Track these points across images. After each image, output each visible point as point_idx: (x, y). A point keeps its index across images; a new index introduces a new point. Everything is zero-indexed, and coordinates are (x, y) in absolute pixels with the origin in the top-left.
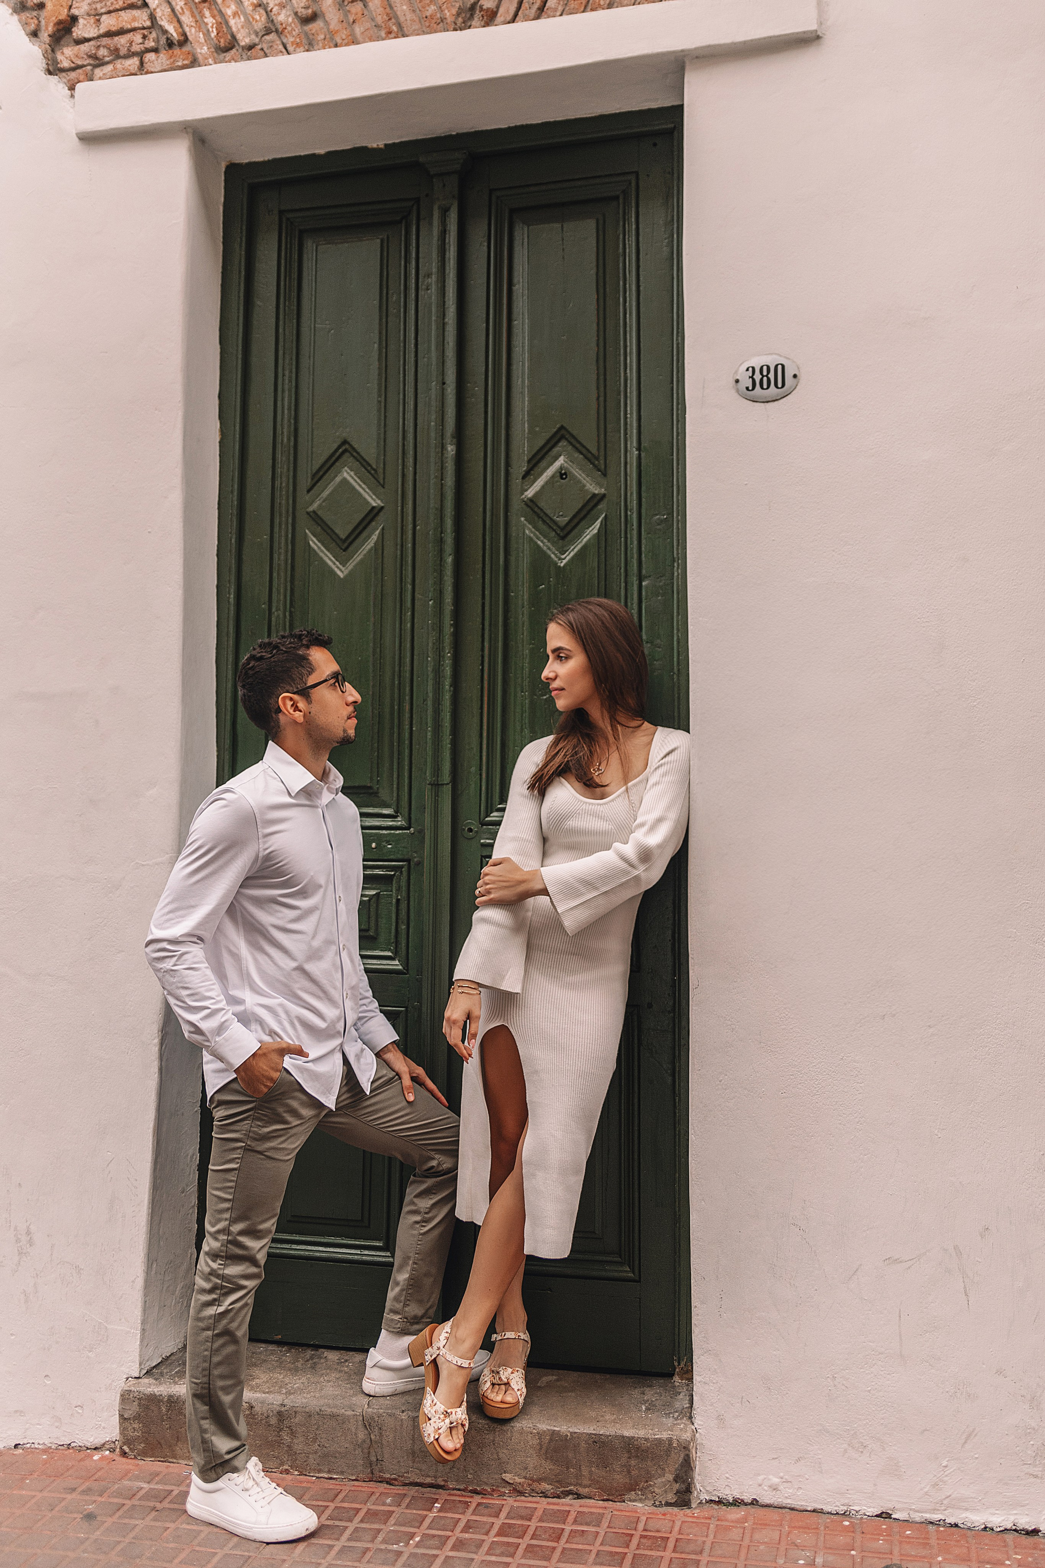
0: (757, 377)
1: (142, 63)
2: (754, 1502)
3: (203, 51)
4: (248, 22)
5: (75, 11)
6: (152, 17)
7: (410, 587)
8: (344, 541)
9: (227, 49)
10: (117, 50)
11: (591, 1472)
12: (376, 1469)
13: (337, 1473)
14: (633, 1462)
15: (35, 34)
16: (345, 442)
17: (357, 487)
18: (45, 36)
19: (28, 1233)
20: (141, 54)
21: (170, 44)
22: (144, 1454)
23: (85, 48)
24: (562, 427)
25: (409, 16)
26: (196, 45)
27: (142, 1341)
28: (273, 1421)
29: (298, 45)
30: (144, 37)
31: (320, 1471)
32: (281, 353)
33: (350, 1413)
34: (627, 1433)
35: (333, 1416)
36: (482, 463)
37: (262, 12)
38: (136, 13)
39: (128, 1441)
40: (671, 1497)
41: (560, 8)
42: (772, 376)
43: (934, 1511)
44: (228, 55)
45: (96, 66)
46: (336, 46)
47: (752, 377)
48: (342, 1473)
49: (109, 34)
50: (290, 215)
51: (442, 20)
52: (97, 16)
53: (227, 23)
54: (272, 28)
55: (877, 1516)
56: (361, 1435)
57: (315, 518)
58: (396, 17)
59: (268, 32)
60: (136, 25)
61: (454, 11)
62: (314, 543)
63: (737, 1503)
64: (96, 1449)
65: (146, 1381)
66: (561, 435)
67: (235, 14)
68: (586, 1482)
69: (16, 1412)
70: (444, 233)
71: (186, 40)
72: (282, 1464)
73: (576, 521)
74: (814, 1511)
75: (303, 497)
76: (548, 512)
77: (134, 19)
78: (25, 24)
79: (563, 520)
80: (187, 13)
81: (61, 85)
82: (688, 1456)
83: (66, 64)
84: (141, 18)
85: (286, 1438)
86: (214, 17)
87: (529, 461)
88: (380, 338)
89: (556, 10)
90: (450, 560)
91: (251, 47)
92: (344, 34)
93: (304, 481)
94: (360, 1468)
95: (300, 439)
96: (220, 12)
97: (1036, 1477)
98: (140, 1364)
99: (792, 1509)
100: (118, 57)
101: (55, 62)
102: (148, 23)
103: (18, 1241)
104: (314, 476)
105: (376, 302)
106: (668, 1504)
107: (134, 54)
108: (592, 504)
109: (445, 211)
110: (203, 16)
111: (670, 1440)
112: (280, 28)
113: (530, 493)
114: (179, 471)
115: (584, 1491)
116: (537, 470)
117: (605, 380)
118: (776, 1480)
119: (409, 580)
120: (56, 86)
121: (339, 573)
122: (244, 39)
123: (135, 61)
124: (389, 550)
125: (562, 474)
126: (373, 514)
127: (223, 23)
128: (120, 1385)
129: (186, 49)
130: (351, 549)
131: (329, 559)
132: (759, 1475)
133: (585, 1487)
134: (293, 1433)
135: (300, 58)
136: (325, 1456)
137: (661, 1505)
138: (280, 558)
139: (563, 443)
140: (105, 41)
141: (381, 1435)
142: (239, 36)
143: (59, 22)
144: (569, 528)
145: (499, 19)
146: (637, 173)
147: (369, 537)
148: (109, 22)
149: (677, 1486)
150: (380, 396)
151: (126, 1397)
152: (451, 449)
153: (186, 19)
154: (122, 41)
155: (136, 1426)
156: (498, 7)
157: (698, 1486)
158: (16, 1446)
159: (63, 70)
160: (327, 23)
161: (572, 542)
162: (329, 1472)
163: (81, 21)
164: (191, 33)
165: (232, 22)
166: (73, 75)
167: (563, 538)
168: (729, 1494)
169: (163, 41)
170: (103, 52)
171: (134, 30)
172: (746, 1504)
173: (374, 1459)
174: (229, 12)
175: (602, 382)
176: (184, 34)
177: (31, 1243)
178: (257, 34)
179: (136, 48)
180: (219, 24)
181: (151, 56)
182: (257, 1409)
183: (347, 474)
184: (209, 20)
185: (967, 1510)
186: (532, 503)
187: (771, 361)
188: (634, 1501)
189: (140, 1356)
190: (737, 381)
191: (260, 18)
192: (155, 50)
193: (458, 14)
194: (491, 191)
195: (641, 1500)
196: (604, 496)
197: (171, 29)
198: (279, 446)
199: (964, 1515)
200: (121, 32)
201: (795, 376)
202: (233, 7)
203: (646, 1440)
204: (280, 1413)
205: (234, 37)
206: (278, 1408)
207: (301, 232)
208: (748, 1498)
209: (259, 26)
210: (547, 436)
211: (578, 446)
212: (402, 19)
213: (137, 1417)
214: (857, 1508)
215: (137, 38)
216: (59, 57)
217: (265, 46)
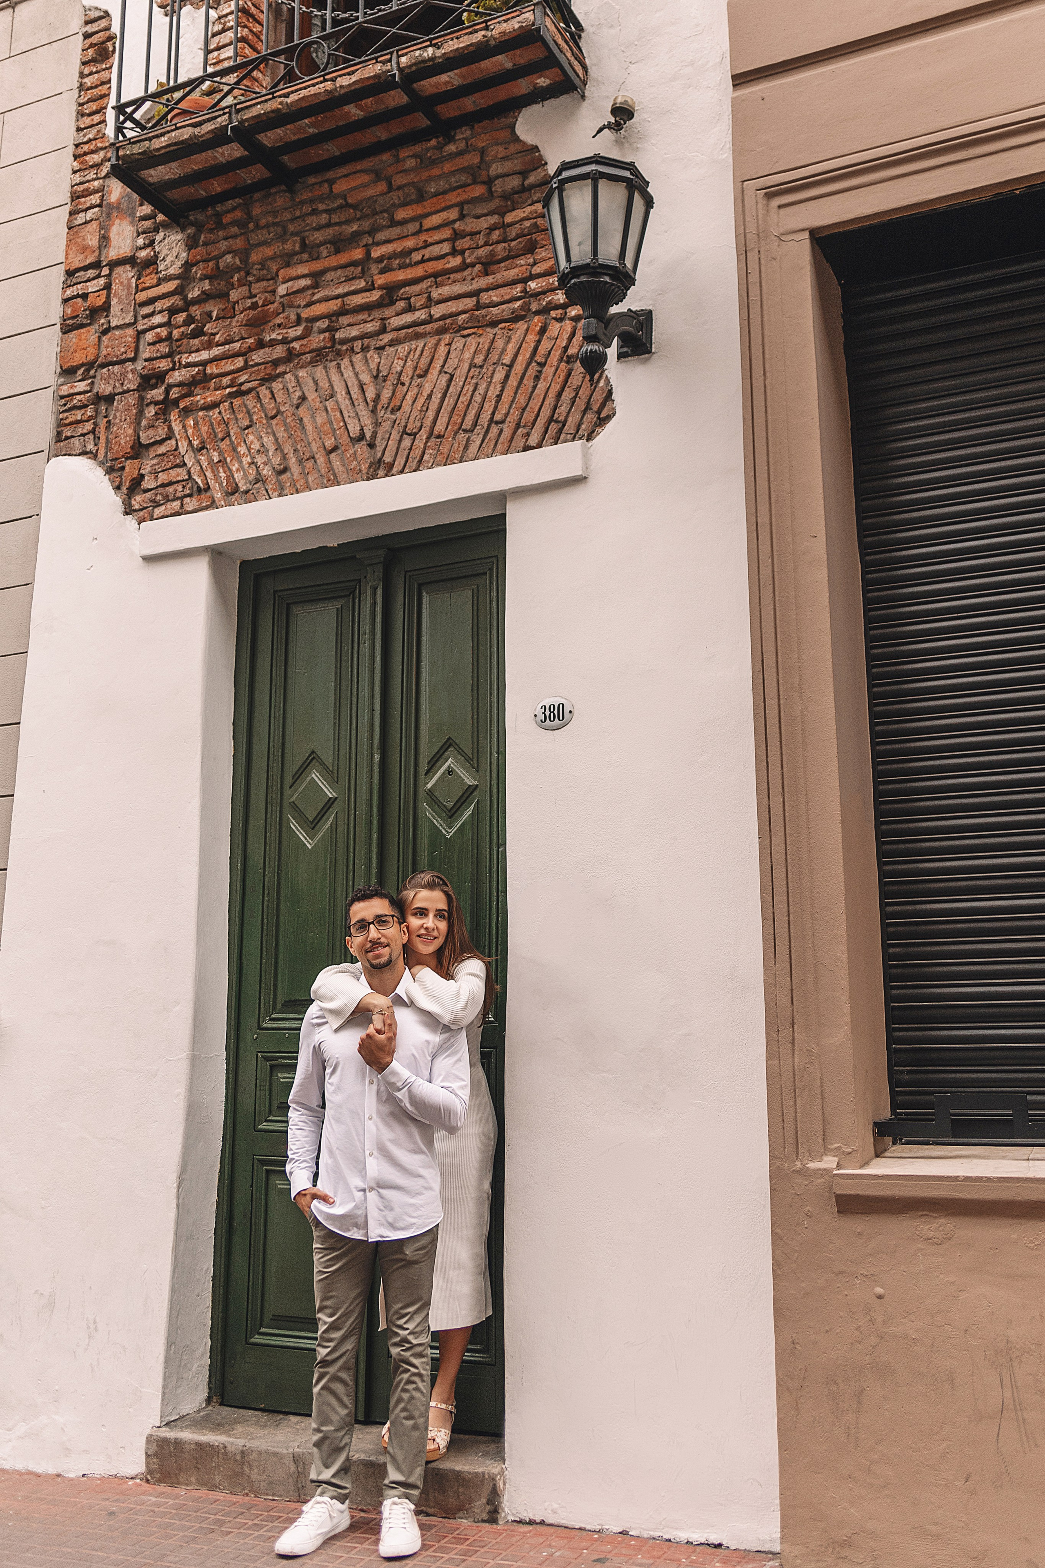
0: (547, 713)
1: (182, 504)
2: (542, 1523)
3: (218, 495)
4: (245, 475)
5: (142, 472)
6: (189, 473)
7: (352, 855)
8: (312, 823)
9: (233, 494)
10: (167, 496)
11: (435, 1497)
12: (302, 1492)
13: (278, 1496)
14: (461, 1490)
15: (118, 488)
16: (313, 752)
17: (320, 784)
18: (124, 489)
19: (95, 1322)
20: (182, 498)
21: (199, 490)
22: (159, 1481)
23: (148, 495)
24: (449, 738)
25: (341, 469)
26: (214, 492)
27: (163, 1400)
28: (239, 1457)
29: (274, 490)
30: (184, 487)
31: (267, 1494)
32: (273, 690)
33: (285, 1451)
34: (457, 1468)
35: (275, 1454)
36: (398, 765)
37: (254, 467)
38: (179, 470)
39: (150, 1471)
40: (485, 1516)
41: (432, 461)
42: (556, 712)
43: (656, 1529)
44: (234, 498)
45: (155, 507)
46: (298, 492)
47: (544, 713)
48: (281, 1496)
49: (163, 485)
50: (280, 594)
51: (361, 471)
52: (155, 473)
53: (233, 476)
54: (259, 479)
55: (620, 1533)
56: (293, 1467)
57: (294, 806)
58: (333, 469)
59: (257, 481)
60: (179, 478)
61: (367, 465)
62: (294, 825)
63: (531, 1522)
64: (132, 1478)
65: (164, 1429)
66: (449, 744)
67: (238, 470)
68: (432, 1504)
69: (84, 1451)
70: (375, 604)
71: (209, 487)
72: (244, 1490)
73: (459, 804)
74: (580, 1529)
75: (287, 791)
76: (440, 799)
77: (178, 475)
78: (112, 481)
79: (449, 805)
80: (209, 470)
81: (134, 521)
82: (495, 1485)
83: (137, 507)
84: (182, 473)
85: (247, 1470)
86: (225, 472)
87: (429, 763)
88: (336, 679)
89: (429, 462)
90: (375, 836)
91: (247, 492)
92: (302, 482)
93: (288, 780)
94: (292, 1493)
95: (286, 751)
96: (229, 468)
97: (721, 1505)
98: (161, 1417)
99: (566, 1527)
100: (168, 501)
101: (130, 505)
102: (187, 477)
103: (88, 1328)
104: (293, 777)
105: (334, 653)
106: (483, 1521)
107: (178, 498)
108: (468, 793)
109: (375, 589)
110: (219, 472)
111: (483, 1473)
112: (264, 479)
113: (429, 786)
114: (198, 784)
115: (430, 1511)
116: (435, 768)
117: (478, 703)
118: (556, 1506)
119: (352, 850)
120: (131, 522)
121: (308, 845)
122: (243, 488)
123: (177, 503)
124: (342, 829)
125: (450, 771)
126: (331, 802)
127: (230, 476)
128: (148, 1431)
129: (208, 494)
130: (317, 828)
131: (302, 835)
132: (545, 1502)
133: (431, 1508)
134: (250, 1466)
135: (276, 500)
136: (270, 1483)
137: (478, 1522)
138: (273, 836)
139: (451, 749)
140: (160, 490)
141: (304, 1468)
142: (240, 485)
143: (133, 479)
144: (454, 810)
145: (395, 470)
146: (497, 557)
147: (328, 819)
148: (163, 478)
149: (488, 1508)
150: (335, 719)
151: (149, 1439)
152: (377, 757)
153: (209, 474)
154: (171, 489)
155: (155, 1460)
156: (394, 461)
157: (507, 1510)
158: (83, 1475)
159: (135, 511)
160: (293, 475)
161: (456, 820)
162: (273, 1495)
163: (146, 478)
164: (211, 483)
165: (236, 475)
166: (141, 513)
167: (450, 817)
168: (526, 1516)
169: (195, 488)
170: (159, 497)
171: (178, 482)
172: (537, 1524)
173: (300, 1485)
174: (234, 469)
175: (475, 704)
176: (208, 483)
177: (96, 1330)
178: (250, 483)
179: (179, 495)
180: (228, 477)
181: (187, 500)
182: (229, 1448)
183: (315, 775)
184: (222, 475)
185: (677, 1529)
186: (430, 792)
187: (556, 701)
188: (461, 1518)
189: (161, 1412)
190: (536, 716)
191: (252, 471)
192: (190, 496)
193: (370, 467)
194: (406, 572)
195: (466, 1518)
196: (477, 786)
197: (199, 481)
198: (271, 756)
199: (675, 1533)
200: (171, 484)
201: (570, 712)
202: (237, 465)
203: (469, 1473)
204: (242, 1452)
205: (237, 485)
206: (241, 1448)
207: (288, 605)
208: (538, 1520)
209: (251, 478)
210: (441, 744)
211: (461, 752)
212: (337, 471)
213: (156, 1454)
214: (607, 1527)
215: (180, 488)
216: (133, 502)
217: (255, 492)
